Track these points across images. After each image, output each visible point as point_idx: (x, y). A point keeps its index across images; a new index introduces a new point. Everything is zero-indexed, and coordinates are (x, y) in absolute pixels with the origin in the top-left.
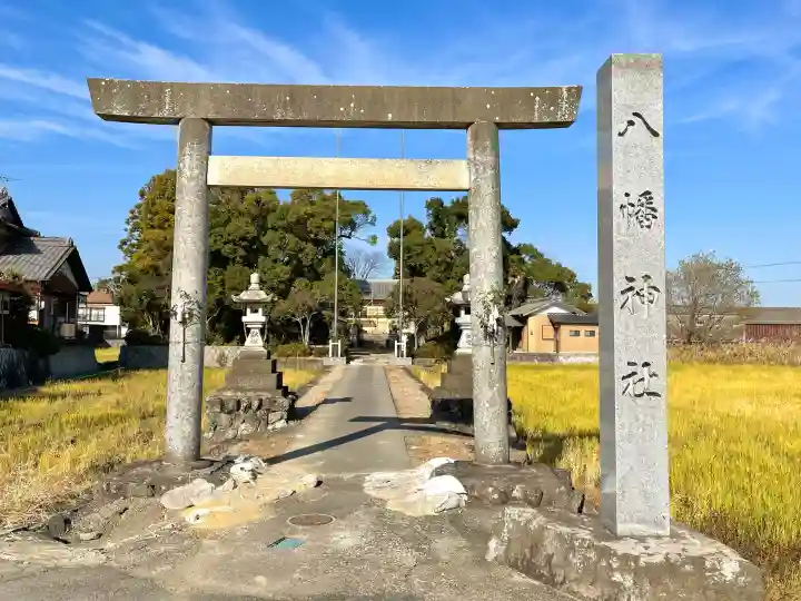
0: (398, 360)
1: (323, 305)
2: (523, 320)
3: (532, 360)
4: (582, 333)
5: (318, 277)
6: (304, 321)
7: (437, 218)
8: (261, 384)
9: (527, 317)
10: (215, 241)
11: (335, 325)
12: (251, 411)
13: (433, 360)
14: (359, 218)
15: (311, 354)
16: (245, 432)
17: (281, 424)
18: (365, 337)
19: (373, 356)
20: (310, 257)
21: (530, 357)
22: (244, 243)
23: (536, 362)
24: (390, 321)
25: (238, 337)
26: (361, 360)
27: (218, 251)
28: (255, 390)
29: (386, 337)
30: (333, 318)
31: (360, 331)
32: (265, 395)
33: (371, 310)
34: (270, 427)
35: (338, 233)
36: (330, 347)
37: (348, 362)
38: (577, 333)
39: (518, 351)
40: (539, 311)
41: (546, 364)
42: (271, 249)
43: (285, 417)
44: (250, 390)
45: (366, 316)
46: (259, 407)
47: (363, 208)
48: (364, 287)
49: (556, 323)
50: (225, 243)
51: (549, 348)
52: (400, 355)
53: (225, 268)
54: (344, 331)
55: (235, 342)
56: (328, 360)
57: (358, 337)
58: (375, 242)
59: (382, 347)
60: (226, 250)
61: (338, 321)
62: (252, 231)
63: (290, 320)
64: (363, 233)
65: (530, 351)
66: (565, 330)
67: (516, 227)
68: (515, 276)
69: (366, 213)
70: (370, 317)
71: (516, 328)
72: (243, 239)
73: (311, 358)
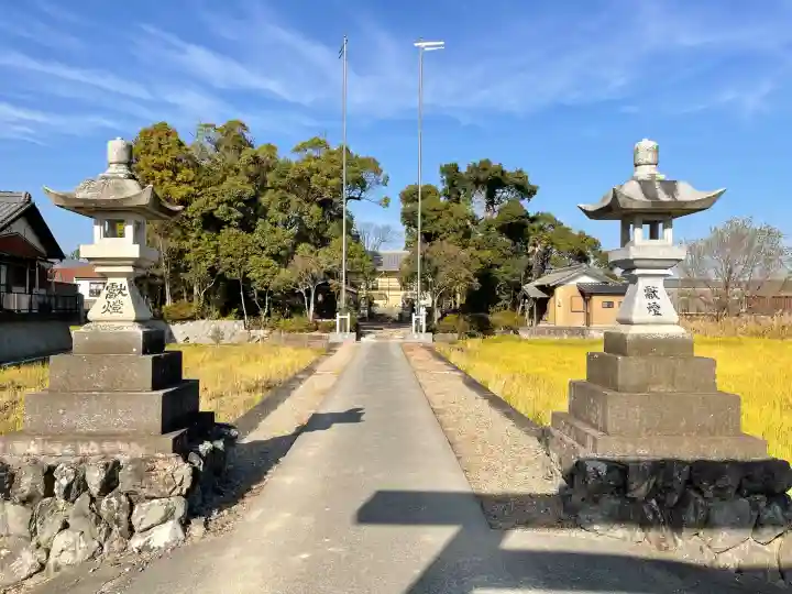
0: (416, 336)
1: (330, 274)
2: (549, 290)
3: (561, 334)
4: (616, 304)
5: (323, 242)
6: (308, 292)
7: (452, 184)
8: (120, 420)
9: (554, 287)
10: (208, 202)
11: (344, 295)
12: (84, 500)
13: (456, 335)
14: (369, 177)
15: (317, 329)
16: (67, 558)
17: (164, 535)
18: (378, 310)
19: (387, 332)
20: (315, 221)
21: (558, 331)
22: (241, 204)
23: (566, 337)
24: (402, 293)
25: (236, 310)
26: (373, 336)
27: (211, 213)
28: (100, 437)
29: (400, 310)
30: (341, 288)
31: (371, 304)
32: (126, 453)
33: (382, 282)
34: (137, 542)
35: (346, 193)
36: (337, 321)
37: (358, 338)
38: (610, 305)
39: (542, 325)
40: (568, 281)
41: (576, 338)
42: (272, 211)
43: (180, 512)
44: (90, 436)
45: (377, 289)
46: (109, 485)
47: (374, 166)
48: (376, 257)
49: (586, 294)
50: (219, 204)
51: (579, 322)
52: (418, 329)
53: (218, 233)
54: (354, 304)
55: (233, 316)
56: (335, 337)
57: (369, 310)
58: (387, 205)
59: (395, 321)
60: (220, 212)
61: (347, 291)
62: (250, 191)
63: (293, 290)
64: (374, 194)
65: (558, 324)
66: (597, 301)
67: (535, 194)
68: (535, 245)
69: (378, 172)
70: (382, 289)
71: (541, 299)
72: (240, 199)
73: (317, 333)
